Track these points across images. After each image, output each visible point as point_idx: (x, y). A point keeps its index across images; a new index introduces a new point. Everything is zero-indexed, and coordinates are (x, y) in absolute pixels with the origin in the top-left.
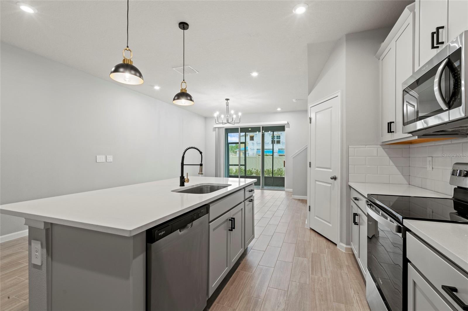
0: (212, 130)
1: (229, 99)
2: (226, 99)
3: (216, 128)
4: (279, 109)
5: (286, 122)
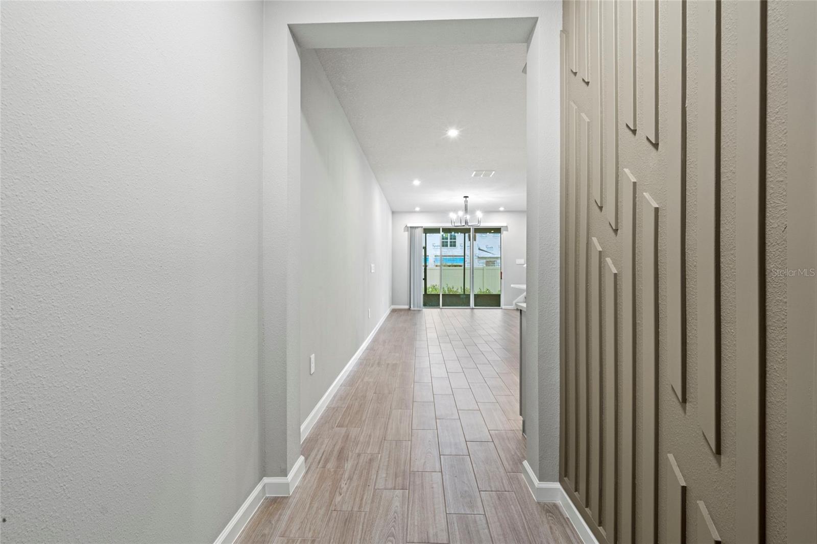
0: (403, 231)
1: (468, 197)
2: (464, 197)
3: (410, 227)
4: (502, 209)
5: (504, 224)
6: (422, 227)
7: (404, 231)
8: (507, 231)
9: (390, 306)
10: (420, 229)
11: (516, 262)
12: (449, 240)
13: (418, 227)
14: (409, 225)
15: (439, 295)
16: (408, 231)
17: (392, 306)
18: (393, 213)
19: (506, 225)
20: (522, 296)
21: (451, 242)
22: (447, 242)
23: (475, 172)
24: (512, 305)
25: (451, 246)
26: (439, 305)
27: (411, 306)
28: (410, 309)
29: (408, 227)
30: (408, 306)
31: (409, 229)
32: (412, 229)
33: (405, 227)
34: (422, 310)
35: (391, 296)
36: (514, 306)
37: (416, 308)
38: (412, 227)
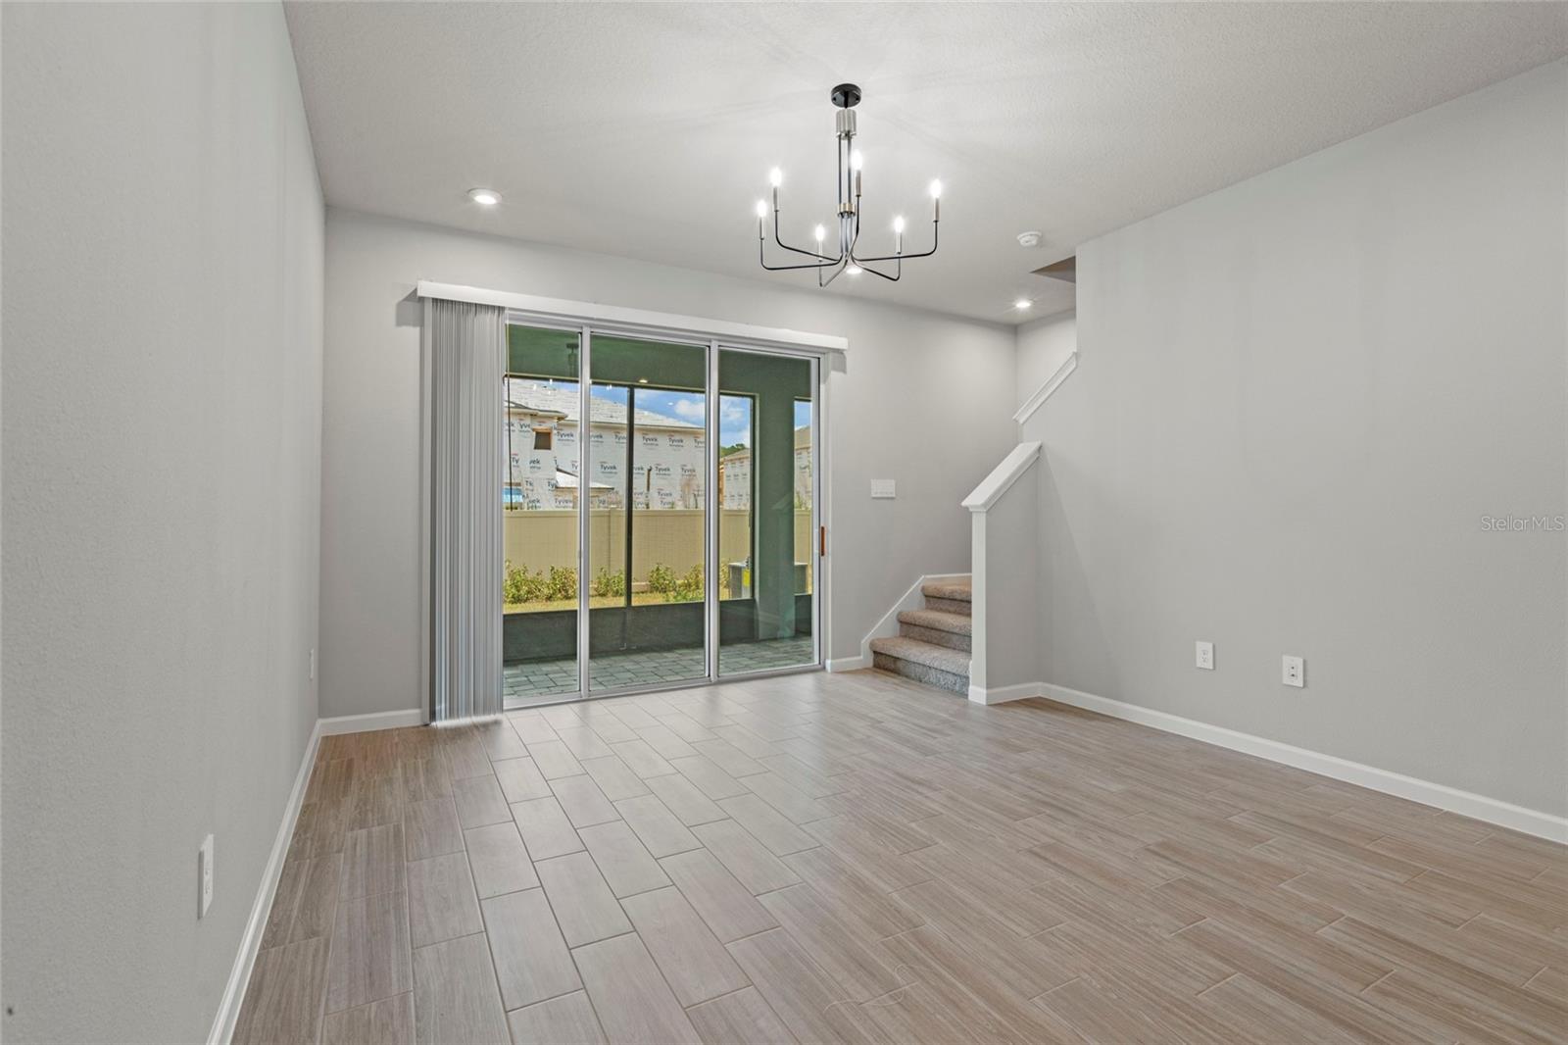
3: (435, 300)
6: (501, 309)
7: (400, 322)
10: (489, 319)
11: (870, 489)
13: (481, 305)
14: (429, 289)
16: (422, 325)
17: (320, 722)
18: (334, 212)
20: (889, 614)
24: (859, 655)
27: (437, 708)
28: (434, 724)
29: (422, 299)
30: (417, 711)
31: (429, 307)
32: (445, 315)
33: (401, 299)
34: (497, 723)
35: (313, 674)
36: (865, 658)
37: (467, 713)
38: (442, 301)
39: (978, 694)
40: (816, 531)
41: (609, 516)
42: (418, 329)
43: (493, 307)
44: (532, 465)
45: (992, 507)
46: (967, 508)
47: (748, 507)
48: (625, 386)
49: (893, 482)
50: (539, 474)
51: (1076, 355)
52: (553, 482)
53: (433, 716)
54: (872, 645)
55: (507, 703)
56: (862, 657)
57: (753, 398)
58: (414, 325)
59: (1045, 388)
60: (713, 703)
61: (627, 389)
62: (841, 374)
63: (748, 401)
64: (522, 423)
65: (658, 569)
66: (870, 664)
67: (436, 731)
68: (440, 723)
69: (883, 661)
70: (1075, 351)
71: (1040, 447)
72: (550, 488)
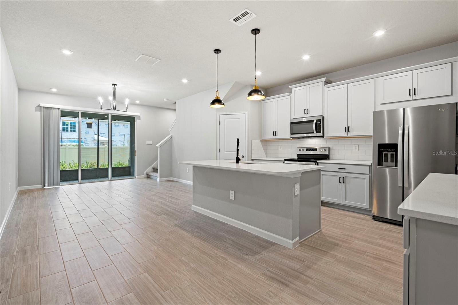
0: (34, 109)
1: (116, 85)
2: (113, 84)
3: (44, 107)
4: (138, 102)
5: (138, 114)
6: (59, 109)
7: (36, 111)
8: (140, 119)
9: (17, 188)
10: (56, 110)
11: (146, 143)
12: (69, 127)
13: (54, 108)
14: (42, 105)
15: (77, 170)
16: (41, 111)
17: (19, 187)
18: (20, 90)
19: (139, 115)
20: (151, 167)
21: (71, 128)
22: (68, 128)
23: (142, 55)
24: (143, 175)
25: (71, 131)
26: (77, 179)
27: (45, 185)
28: (44, 188)
29: (41, 107)
30: (41, 185)
31: (42, 109)
32: (46, 110)
33: (36, 106)
34: (59, 187)
35: (17, 177)
36: (145, 175)
37: (52, 186)
38: (45, 107)
39: (158, 179)
40: (134, 151)
41: (105, 148)
42: (40, 112)
43: (57, 108)
44: (86, 133)
45: (161, 146)
46: (157, 146)
47: (129, 146)
48: (97, 119)
49: (151, 141)
50: (89, 136)
51: (176, 120)
52: (94, 138)
53: (44, 186)
54: (146, 173)
55: (61, 184)
56: (144, 175)
57: (130, 122)
58: (39, 111)
59: (172, 126)
60: (110, 184)
61: (97, 120)
62: (139, 120)
63: (129, 122)
64: (83, 120)
65: (119, 162)
66: (146, 177)
67: (45, 189)
68: (45, 188)
69: (148, 176)
70: (176, 119)
71: (172, 136)
72: (93, 140)
